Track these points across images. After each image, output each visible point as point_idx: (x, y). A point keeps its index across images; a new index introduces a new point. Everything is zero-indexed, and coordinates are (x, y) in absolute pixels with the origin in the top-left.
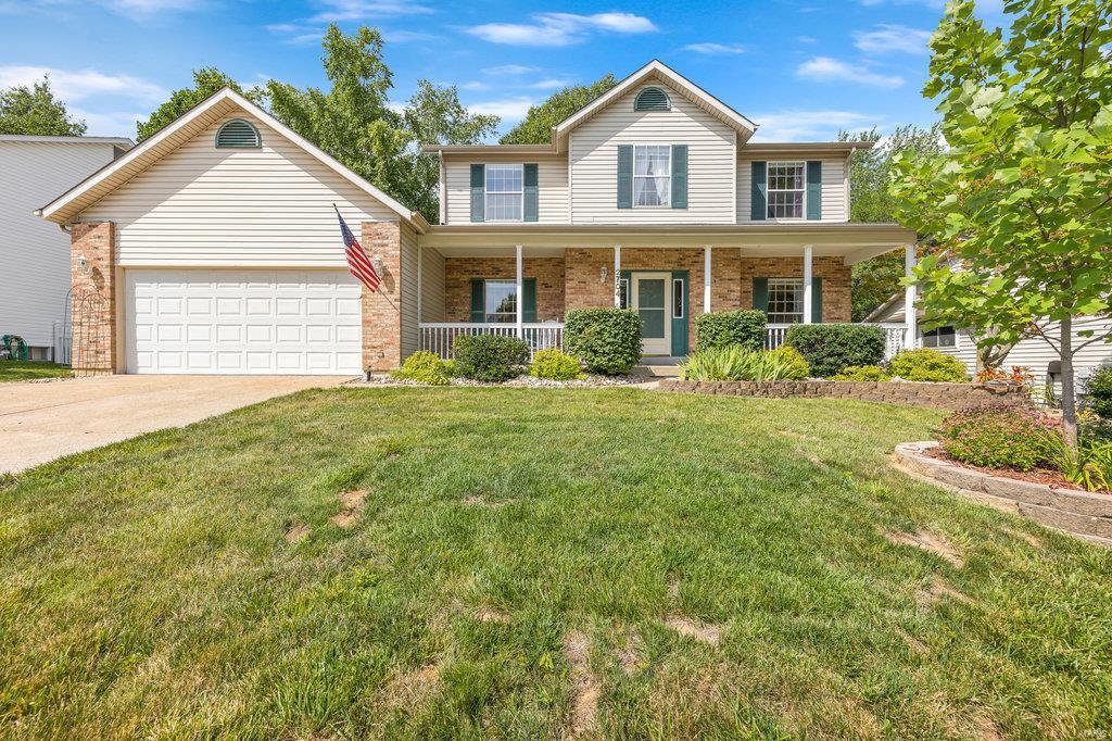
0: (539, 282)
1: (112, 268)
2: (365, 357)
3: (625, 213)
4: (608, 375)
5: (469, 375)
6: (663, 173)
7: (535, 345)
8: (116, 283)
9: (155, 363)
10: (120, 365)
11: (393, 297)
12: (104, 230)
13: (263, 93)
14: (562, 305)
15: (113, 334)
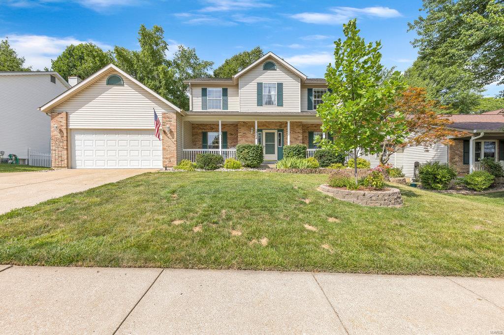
0: (228, 133)
1: (67, 129)
2: (164, 162)
3: (260, 108)
4: (252, 168)
5: (202, 168)
6: (274, 93)
7: (226, 157)
8: (68, 135)
9: (83, 165)
10: (70, 166)
11: (174, 140)
12: (64, 115)
13: (112, 52)
14: (237, 142)
15: (67, 154)
